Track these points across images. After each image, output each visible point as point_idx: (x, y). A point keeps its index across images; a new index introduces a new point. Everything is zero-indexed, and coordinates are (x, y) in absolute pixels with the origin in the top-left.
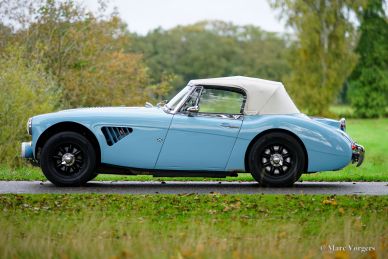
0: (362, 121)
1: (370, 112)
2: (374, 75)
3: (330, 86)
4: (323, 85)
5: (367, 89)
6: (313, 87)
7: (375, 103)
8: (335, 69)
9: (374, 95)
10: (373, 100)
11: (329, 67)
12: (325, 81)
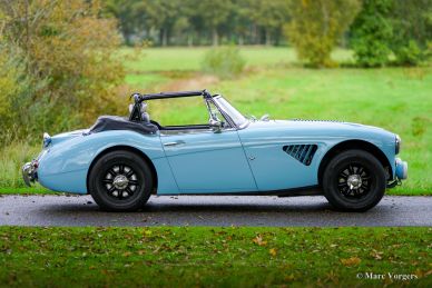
0: (364, 71)
1: (372, 61)
2: (377, 23)
3: (332, 34)
4: (325, 33)
5: (369, 37)
6: (313, 35)
7: (377, 52)
8: (337, 17)
9: (377, 43)
10: (376, 48)
11: (330, 15)
12: (327, 29)
